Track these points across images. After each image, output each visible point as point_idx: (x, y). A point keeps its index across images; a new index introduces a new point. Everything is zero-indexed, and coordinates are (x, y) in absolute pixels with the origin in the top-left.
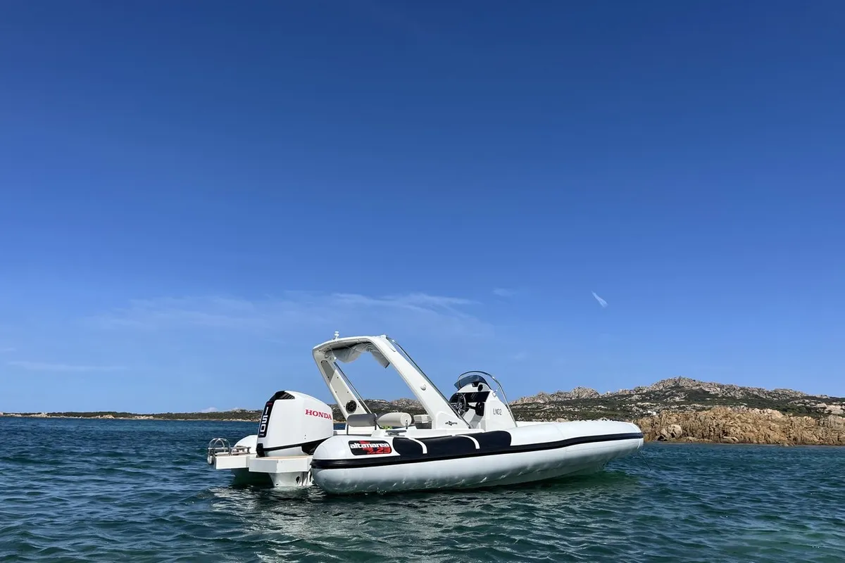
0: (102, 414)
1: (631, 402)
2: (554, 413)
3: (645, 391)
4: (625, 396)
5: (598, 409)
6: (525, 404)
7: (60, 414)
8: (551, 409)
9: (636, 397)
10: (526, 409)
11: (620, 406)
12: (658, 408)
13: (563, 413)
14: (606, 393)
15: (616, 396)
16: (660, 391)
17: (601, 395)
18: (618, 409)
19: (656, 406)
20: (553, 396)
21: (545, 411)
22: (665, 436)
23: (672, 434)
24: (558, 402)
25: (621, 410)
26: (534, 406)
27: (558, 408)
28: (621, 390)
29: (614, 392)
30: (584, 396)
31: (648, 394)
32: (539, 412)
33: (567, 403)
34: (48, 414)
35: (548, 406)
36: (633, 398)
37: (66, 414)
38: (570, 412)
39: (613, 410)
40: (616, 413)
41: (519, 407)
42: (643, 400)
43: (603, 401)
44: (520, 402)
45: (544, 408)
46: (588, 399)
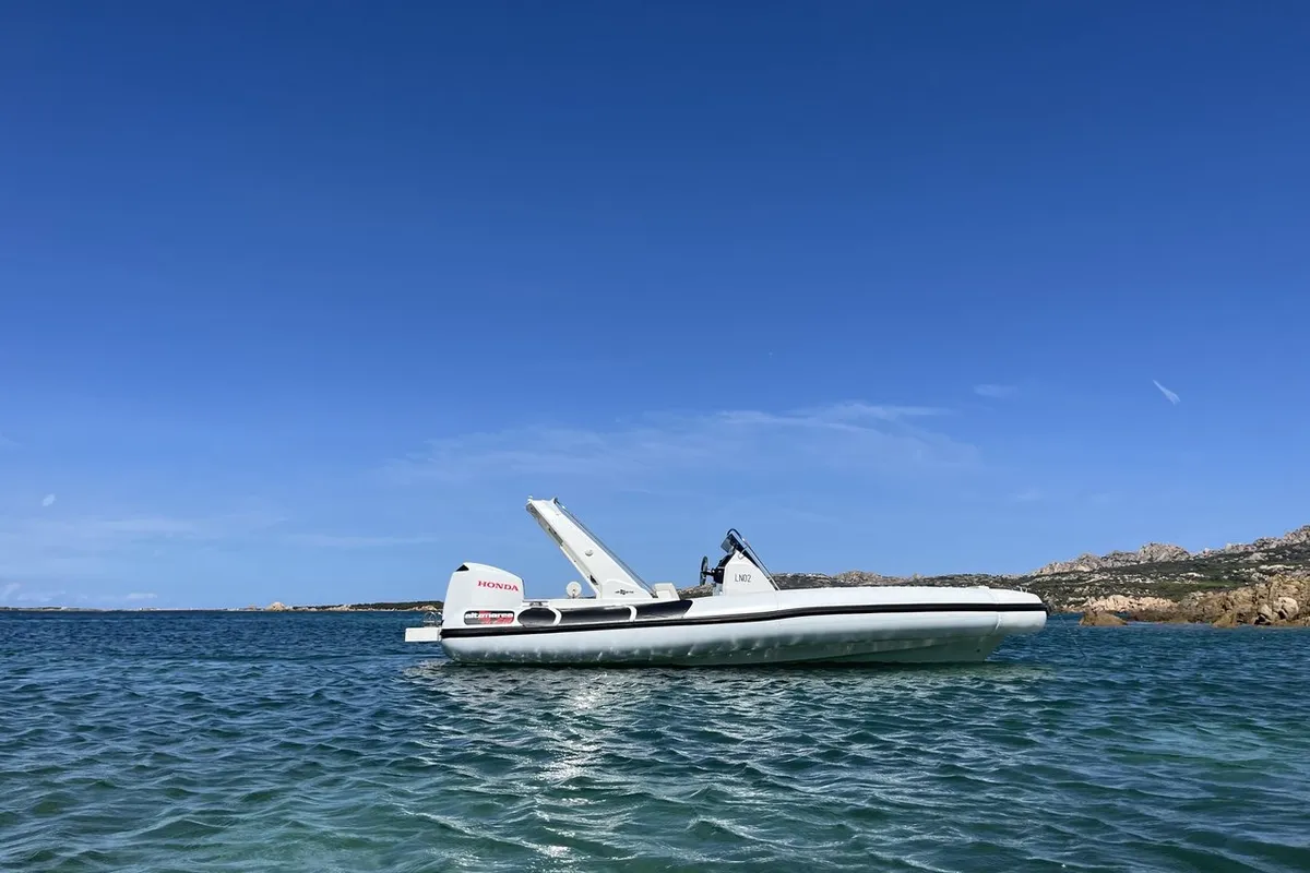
0: (420, 604)
1: (1248, 565)
2: (1107, 587)
3: (1273, 546)
4: (1239, 555)
5: (1188, 579)
6: (1058, 574)
7: (367, 606)
8: (1103, 580)
9: (1258, 556)
10: (1060, 581)
11: (1228, 573)
12: (1298, 573)
13: (1123, 586)
14: (1201, 552)
15: (1221, 555)
16: (1301, 544)
17: (1192, 554)
18: (1226, 577)
19: (1294, 570)
20: (1106, 559)
21: (1091, 585)
22: (1267, 617)
23: (1280, 613)
24: (1115, 569)
25: (1230, 578)
26: (1073, 577)
27: (1116, 579)
28: (1229, 545)
29: (1218, 549)
30: (1162, 557)
31: (1279, 550)
32: (1081, 586)
33: (1131, 570)
34: (352, 607)
35: (1097, 577)
36: (1252, 558)
37: (374, 606)
38: (1137, 584)
39: (1217, 579)
40: (1221, 585)
41: (1047, 578)
42: (1272, 561)
43: (1198, 564)
44: (1047, 571)
45: (1090, 578)
46: (1169, 562)
